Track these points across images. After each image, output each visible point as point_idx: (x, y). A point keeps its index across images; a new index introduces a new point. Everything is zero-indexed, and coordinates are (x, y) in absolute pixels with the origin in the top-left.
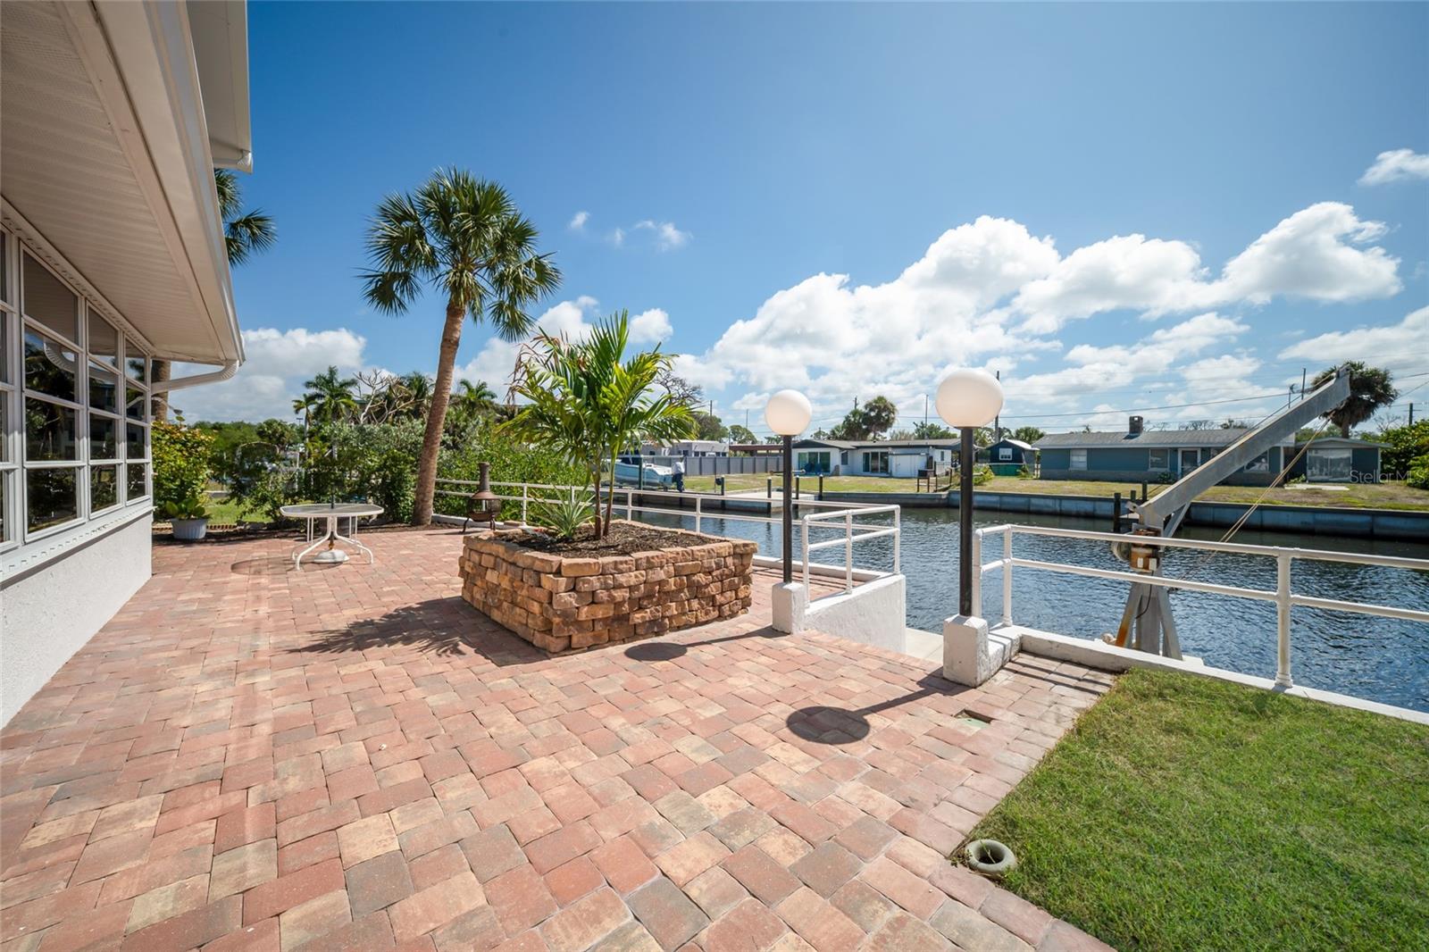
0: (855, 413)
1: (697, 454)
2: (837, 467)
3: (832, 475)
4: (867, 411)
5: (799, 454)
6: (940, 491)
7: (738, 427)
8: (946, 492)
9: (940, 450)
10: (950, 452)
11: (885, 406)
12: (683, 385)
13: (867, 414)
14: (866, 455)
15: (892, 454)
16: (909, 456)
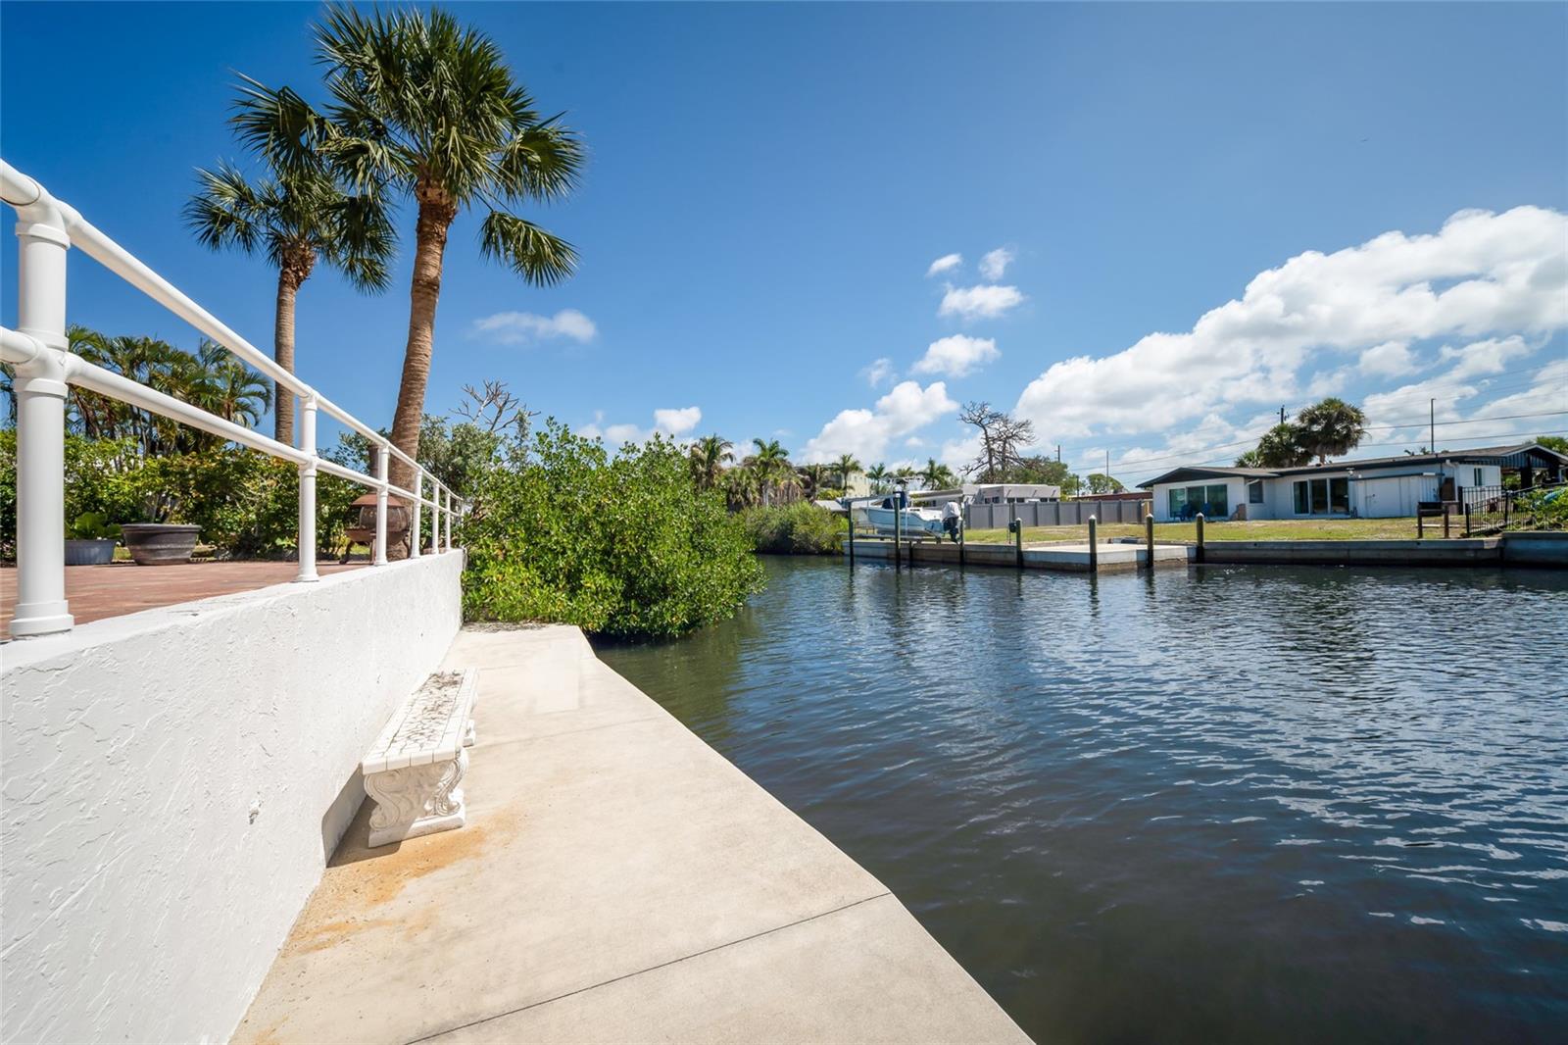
0: (1279, 431)
1: (1010, 500)
2: (1241, 508)
3: (1231, 520)
4: (1304, 425)
5: (1170, 491)
6: (1478, 534)
7: (1100, 477)
8: (1496, 538)
9: (1473, 467)
10: (1497, 469)
11: (1341, 414)
12: (1006, 422)
13: (1304, 429)
14: (1302, 486)
15: (1357, 479)
16: (1396, 480)
